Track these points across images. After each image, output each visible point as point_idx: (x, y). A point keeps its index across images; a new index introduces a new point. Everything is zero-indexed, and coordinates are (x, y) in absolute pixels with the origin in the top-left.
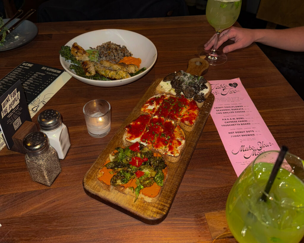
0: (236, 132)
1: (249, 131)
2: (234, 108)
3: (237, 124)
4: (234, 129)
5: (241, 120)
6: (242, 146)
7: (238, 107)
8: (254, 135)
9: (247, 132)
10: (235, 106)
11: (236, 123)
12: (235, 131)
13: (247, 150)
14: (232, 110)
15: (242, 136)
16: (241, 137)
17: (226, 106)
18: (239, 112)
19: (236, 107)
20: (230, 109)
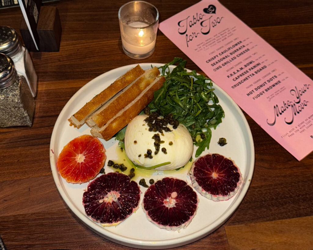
0: (256, 89)
1: (271, 79)
2: (232, 50)
3: (250, 75)
4: (250, 86)
5: (251, 66)
6: (275, 107)
7: (236, 45)
8: (279, 82)
9: (269, 81)
10: (231, 45)
11: (248, 74)
12: (253, 88)
13: (285, 110)
14: (231, 54)
15: (266, 90)
16: (266, 94)
17: (220, 51)
18: (242, 53)
19: (234, 46)
20: (228, 53)
